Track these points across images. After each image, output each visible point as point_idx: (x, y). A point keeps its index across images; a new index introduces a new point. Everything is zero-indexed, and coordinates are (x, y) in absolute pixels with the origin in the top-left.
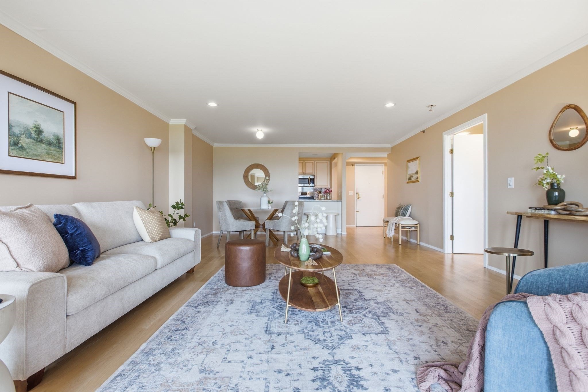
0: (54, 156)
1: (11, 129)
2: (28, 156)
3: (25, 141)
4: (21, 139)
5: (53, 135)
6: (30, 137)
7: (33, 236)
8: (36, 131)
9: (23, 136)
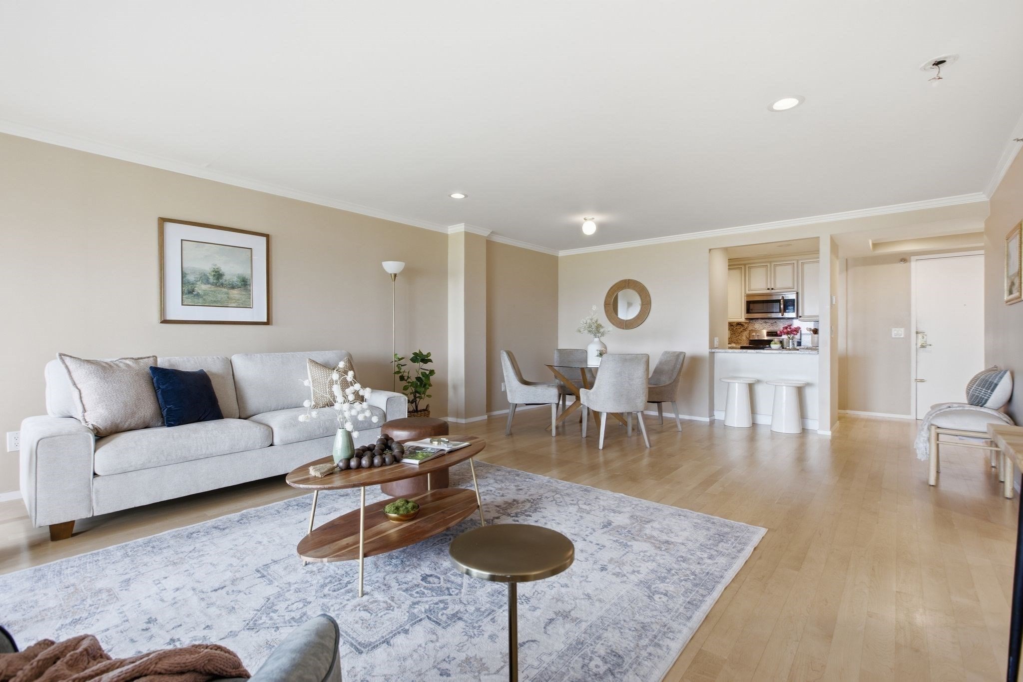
0: (238, 300)
1: (185, 277)
2: (205, 303)
3: (201, 288)
4: (197, 286)
5: (237, 277)
6: (207, 282)
7: (106, 384)
8: (214, 275)
9: (198, 283)
